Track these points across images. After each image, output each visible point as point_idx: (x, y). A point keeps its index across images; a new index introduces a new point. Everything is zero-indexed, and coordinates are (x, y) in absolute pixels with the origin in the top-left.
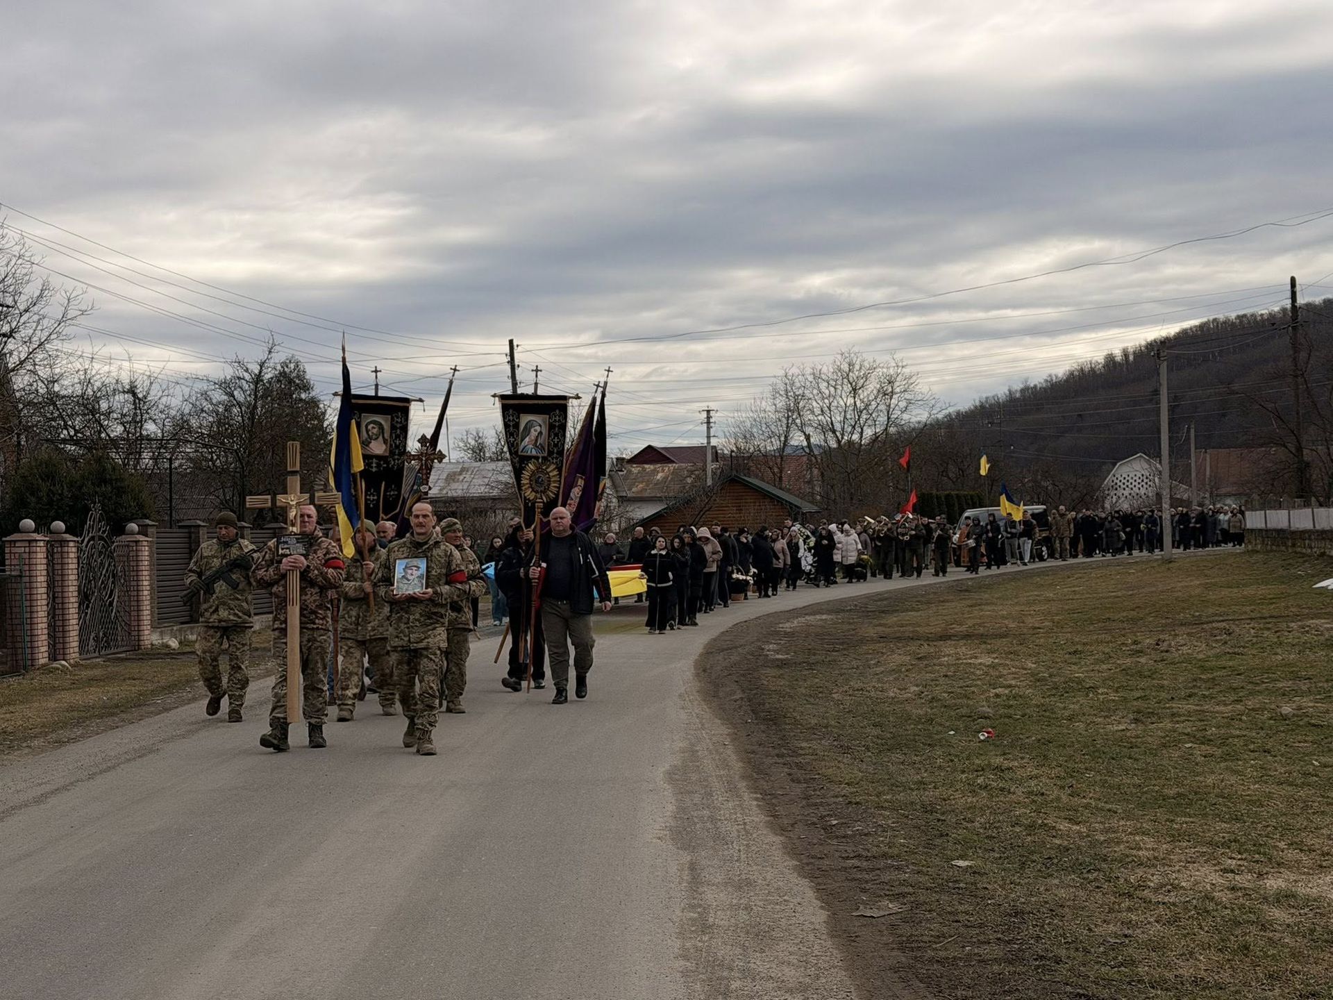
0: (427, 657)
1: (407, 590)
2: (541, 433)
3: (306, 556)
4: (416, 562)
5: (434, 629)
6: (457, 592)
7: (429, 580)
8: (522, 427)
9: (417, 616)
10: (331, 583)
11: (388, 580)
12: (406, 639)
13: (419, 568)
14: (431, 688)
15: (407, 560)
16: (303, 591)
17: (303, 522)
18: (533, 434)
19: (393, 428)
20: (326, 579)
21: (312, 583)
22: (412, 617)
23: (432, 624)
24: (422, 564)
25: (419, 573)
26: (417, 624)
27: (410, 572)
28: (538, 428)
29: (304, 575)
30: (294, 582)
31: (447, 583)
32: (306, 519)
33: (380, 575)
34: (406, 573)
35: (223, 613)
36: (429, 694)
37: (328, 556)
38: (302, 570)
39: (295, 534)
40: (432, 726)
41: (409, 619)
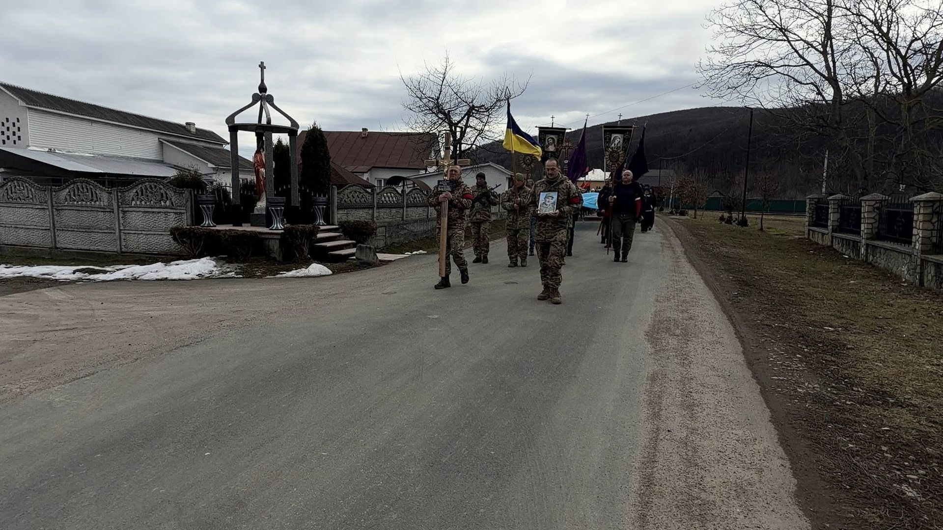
0: (553, 245)
1: (545, 211)
2: (620, 142)
3: (452, 192)
4: (552, 194)
5: (560, 230)
6: (574, 210)
7: (559, 205)
8: (612, 139)
9: (550, 224)
10: (464, 206)
11: (535, 203)
12: (544, 236)
13: (553, 198)
14: (556, 263)
15: (546, 193)
16: (450, 210)
17: (451, 174)
18: (616, 142)
19: (558, 140)
20: (462, 205)
21: (455, 206)
22: (547, 224)
23: (558, 228)
24: (555, 195)
25: (552, 201)
26: (550, 228)
27: (548, 200)
28: (619, 140)
29: (451, 202)
30: (446, 205)
31: (568, 205)
32: (454, 173)
33: (530, 200)
34: (546, 200)
35: (478, 216)
36: (554, 266)
37: (464, 193)
38: (450, 199)
39: (447, 180)
40: (558, 285)
41: (545, 225)
